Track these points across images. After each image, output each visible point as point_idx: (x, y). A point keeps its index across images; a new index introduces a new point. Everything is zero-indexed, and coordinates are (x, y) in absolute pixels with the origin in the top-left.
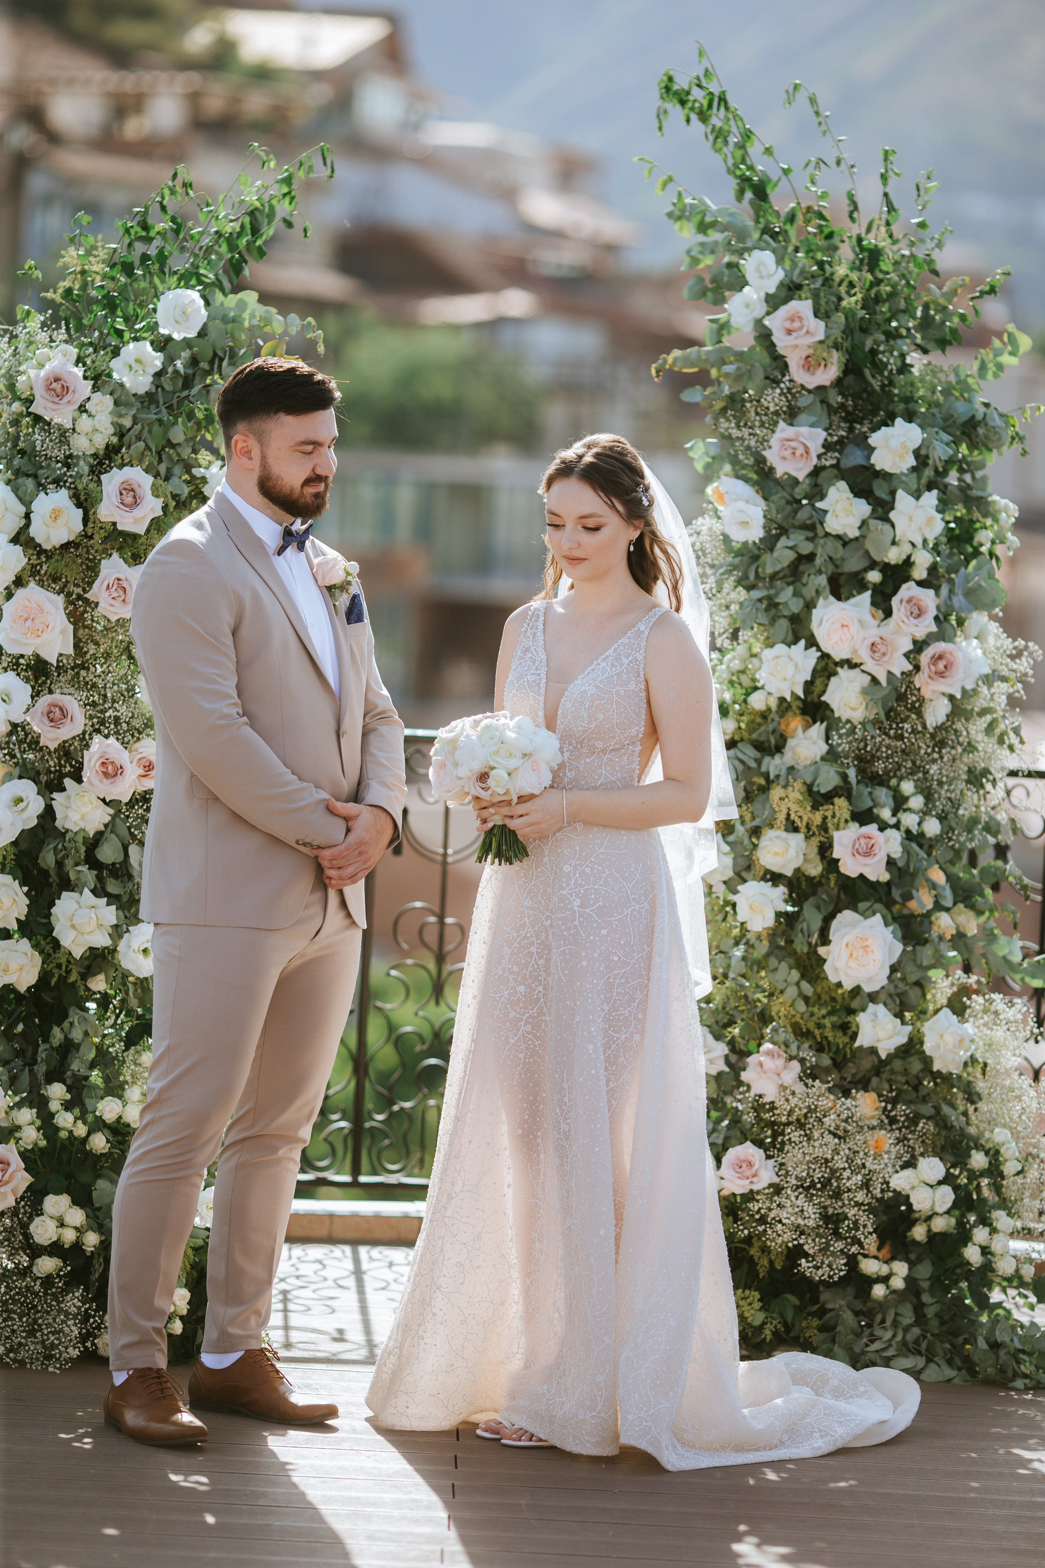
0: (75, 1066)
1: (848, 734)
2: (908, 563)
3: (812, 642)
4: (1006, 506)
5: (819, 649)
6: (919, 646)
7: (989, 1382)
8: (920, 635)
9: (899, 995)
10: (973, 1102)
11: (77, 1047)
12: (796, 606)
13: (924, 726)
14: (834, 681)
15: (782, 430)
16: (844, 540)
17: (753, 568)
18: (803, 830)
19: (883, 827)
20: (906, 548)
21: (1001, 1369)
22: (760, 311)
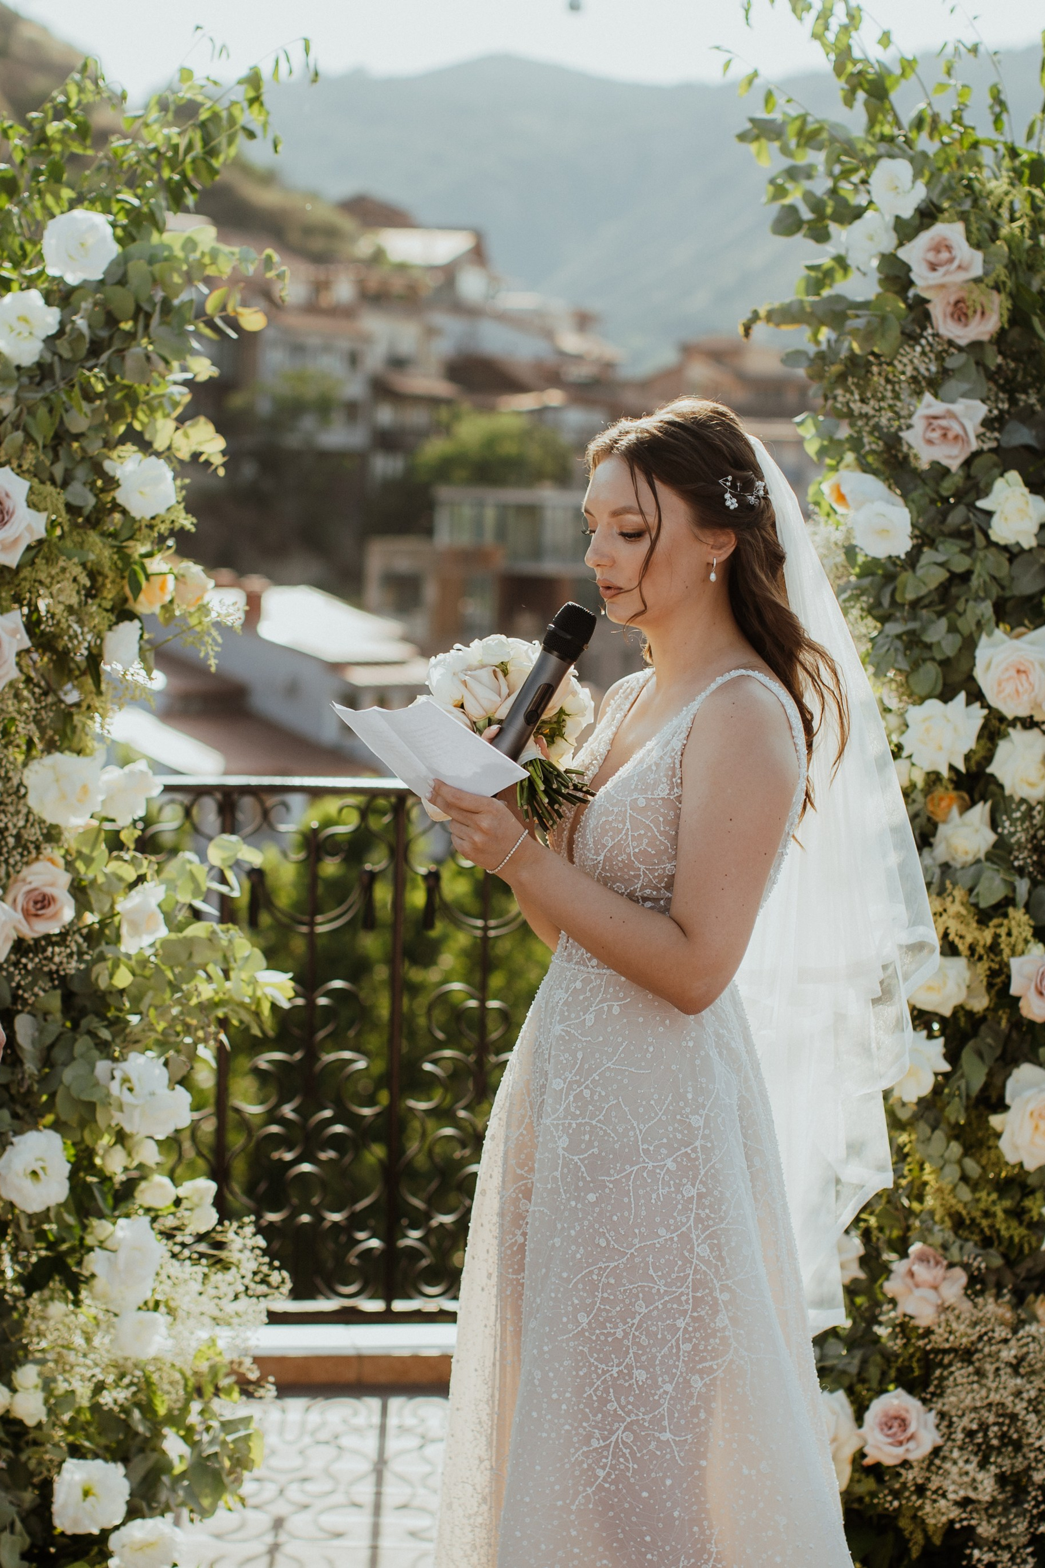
1: (1023, 819)
3: (975, 695)
5: (984, 704)
12: (950, 644)
14: (1003, 748)
15: (929, 404)
16: (1012, 553)
17: (887, 592)
18: (967, 953)
22: (888, 242)
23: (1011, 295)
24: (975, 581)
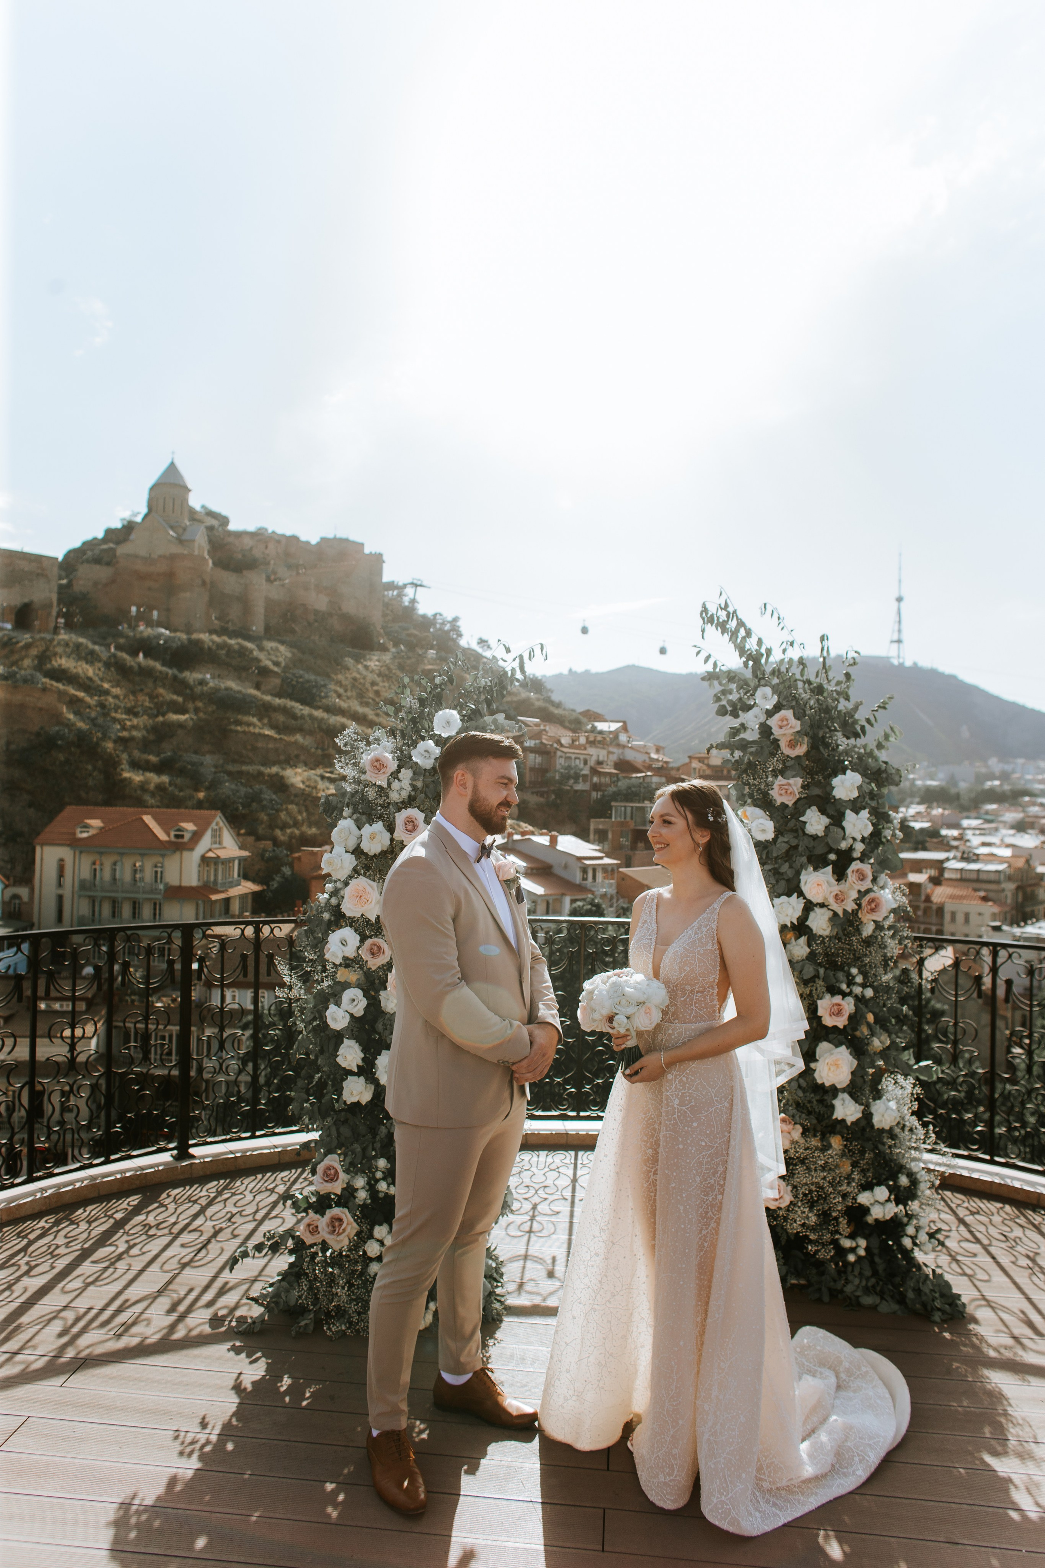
1: (820, 943)
2: (851, 849)
3: (801, 894)
5: (805, 898)
6: (862, 894)
7: (918, 1317)
8: (862, 889)
10: (893, 1139)
12: (790, 873)
13: (860, 934)
14: (812, 915)
15: (780, 780)
16: (815, 837)
17: (765, 852)
19: (844, 995)
20: (851, 841)
21: (924, 1305)
22: (763, 718)
23: (811, 738)
24: (800, 849)
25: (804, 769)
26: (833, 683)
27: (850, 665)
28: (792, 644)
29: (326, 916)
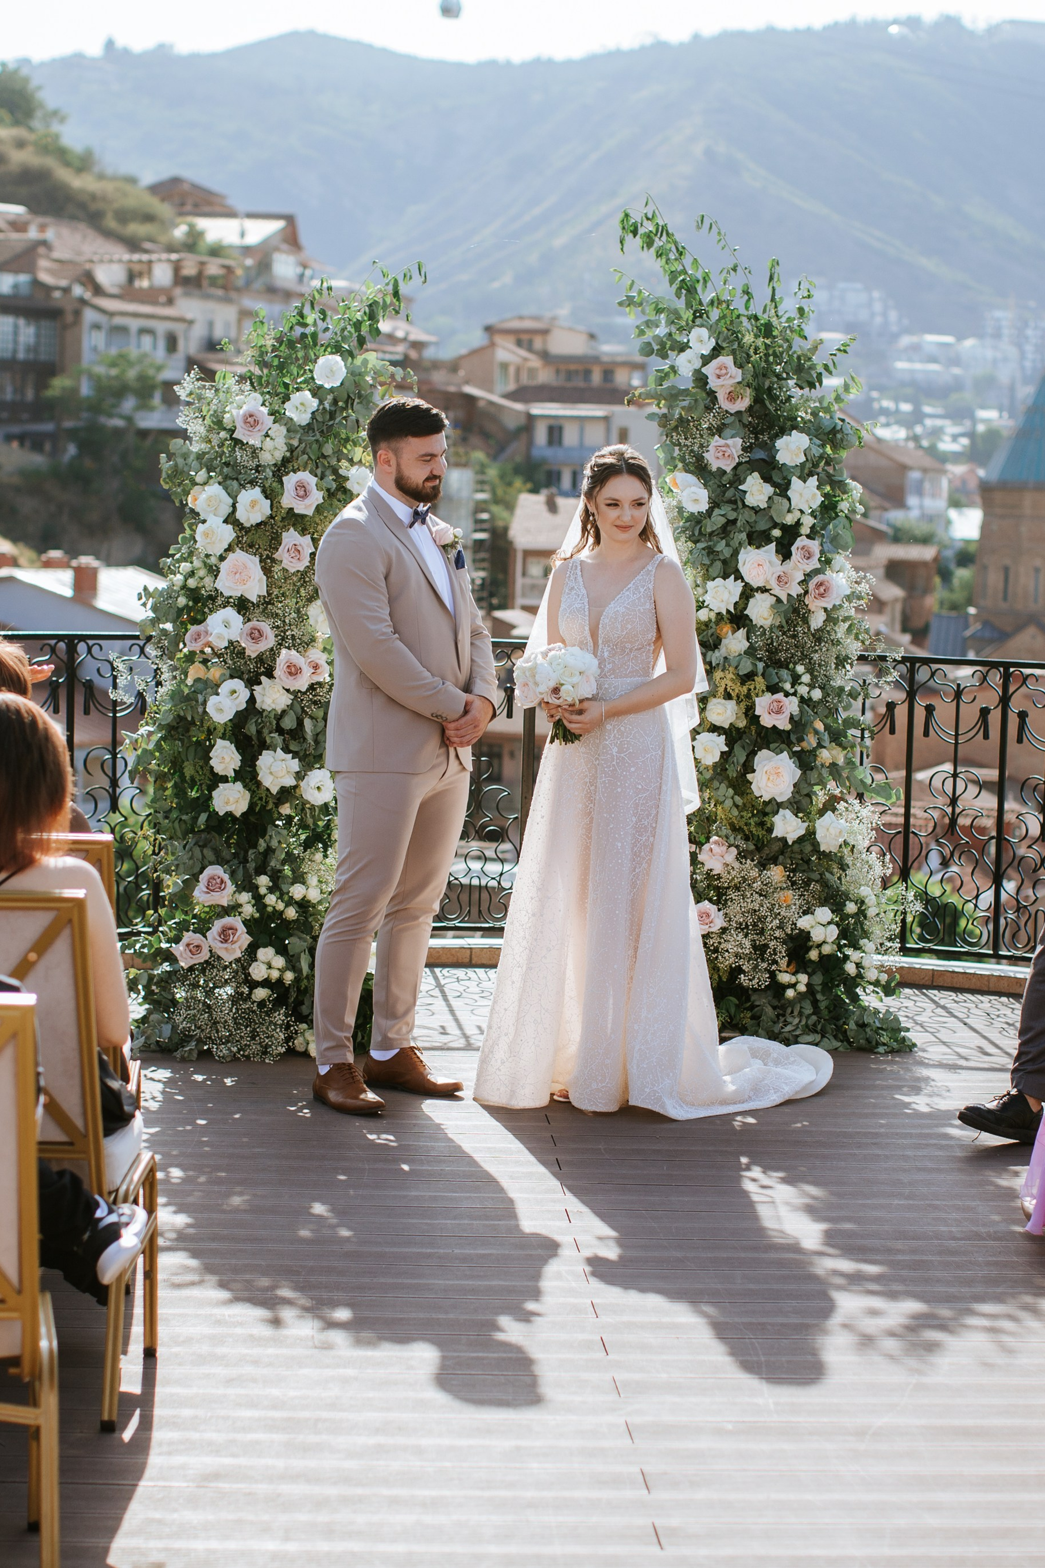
0: (273, 864)
1: (761, 635)
2: (798, 524)
3: (739, 577)
4: (855, 486)
5: (743, 581)
6: (808, 576)
7: (861, 1049)
8: (808, 570)
9: (795, 803)
10: (844, 870)
11: (274, 851)
12: (727, 553)
13: (809, 629)
14: (752, 601)
15: (716, 441)
16: (756, 510)
17: (698, 529)
18: (735, 698)
19: (787, 695)
20: (799, 513)
21: (868, 1041)
22: (698, 364)
23: (755, 389)
24: (739, 524)
25: (745, 426)
26: (783, 320)
27: (804, 297)
28: (734, 270)
29: (182, 601)
